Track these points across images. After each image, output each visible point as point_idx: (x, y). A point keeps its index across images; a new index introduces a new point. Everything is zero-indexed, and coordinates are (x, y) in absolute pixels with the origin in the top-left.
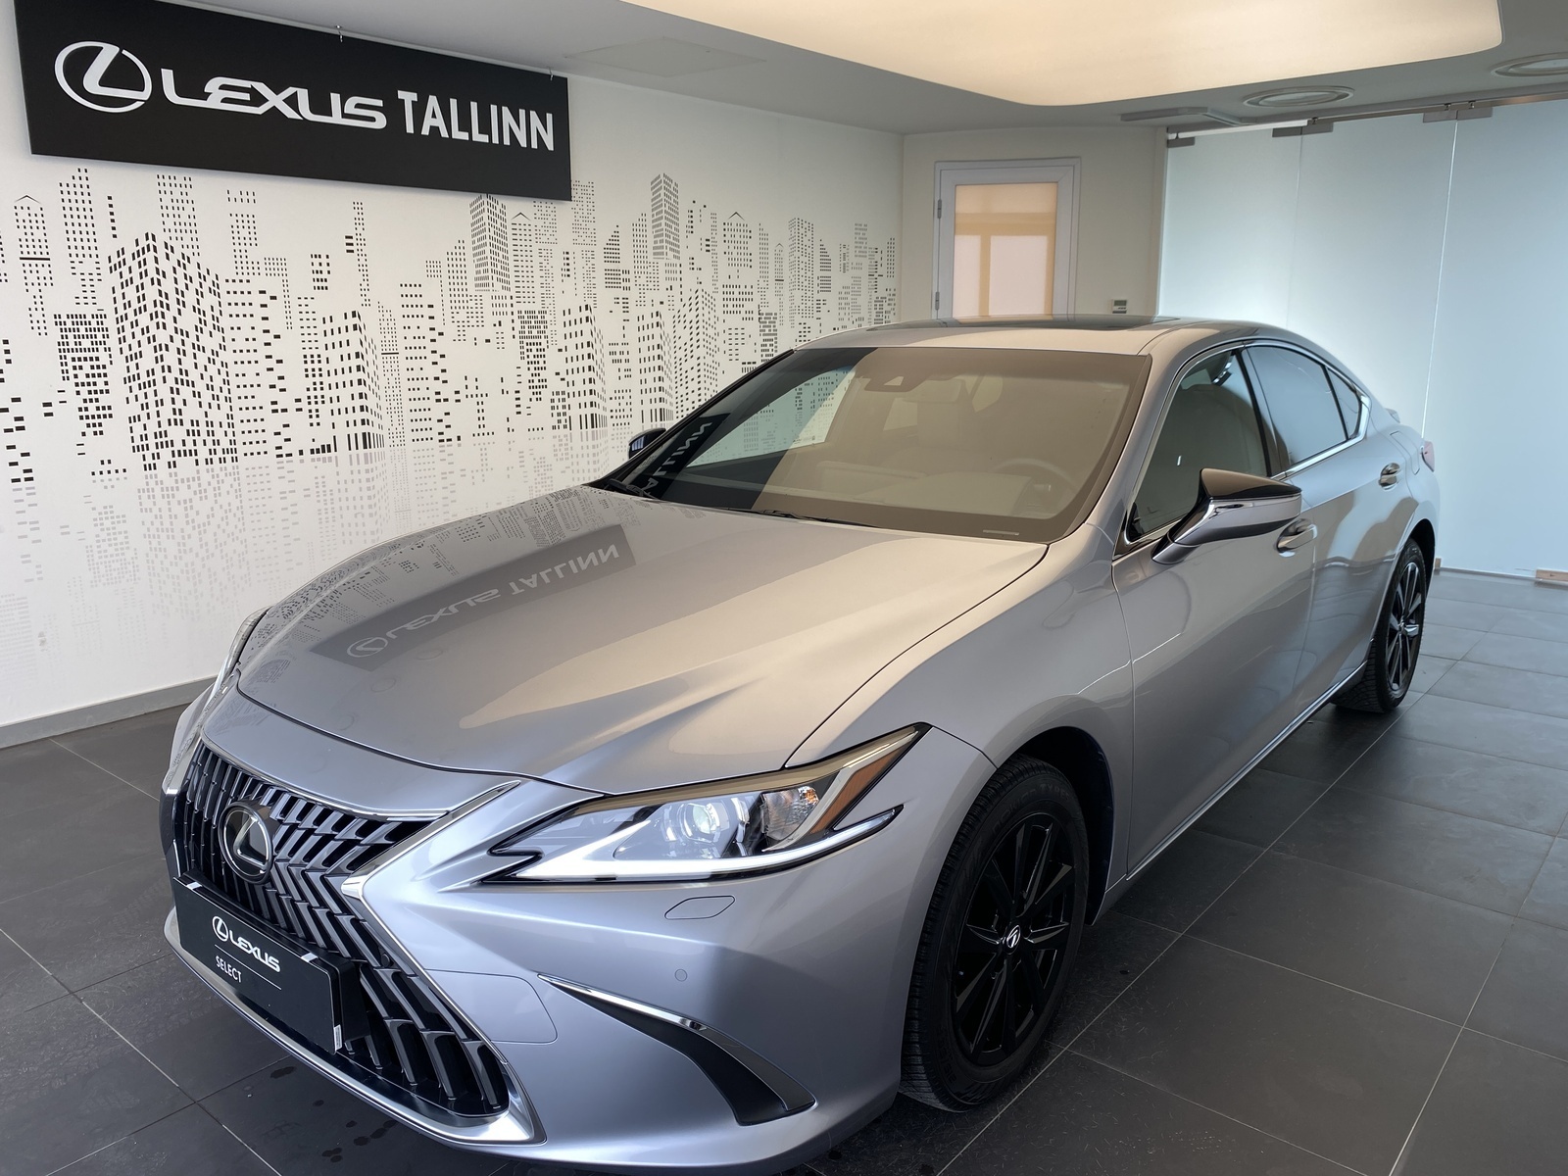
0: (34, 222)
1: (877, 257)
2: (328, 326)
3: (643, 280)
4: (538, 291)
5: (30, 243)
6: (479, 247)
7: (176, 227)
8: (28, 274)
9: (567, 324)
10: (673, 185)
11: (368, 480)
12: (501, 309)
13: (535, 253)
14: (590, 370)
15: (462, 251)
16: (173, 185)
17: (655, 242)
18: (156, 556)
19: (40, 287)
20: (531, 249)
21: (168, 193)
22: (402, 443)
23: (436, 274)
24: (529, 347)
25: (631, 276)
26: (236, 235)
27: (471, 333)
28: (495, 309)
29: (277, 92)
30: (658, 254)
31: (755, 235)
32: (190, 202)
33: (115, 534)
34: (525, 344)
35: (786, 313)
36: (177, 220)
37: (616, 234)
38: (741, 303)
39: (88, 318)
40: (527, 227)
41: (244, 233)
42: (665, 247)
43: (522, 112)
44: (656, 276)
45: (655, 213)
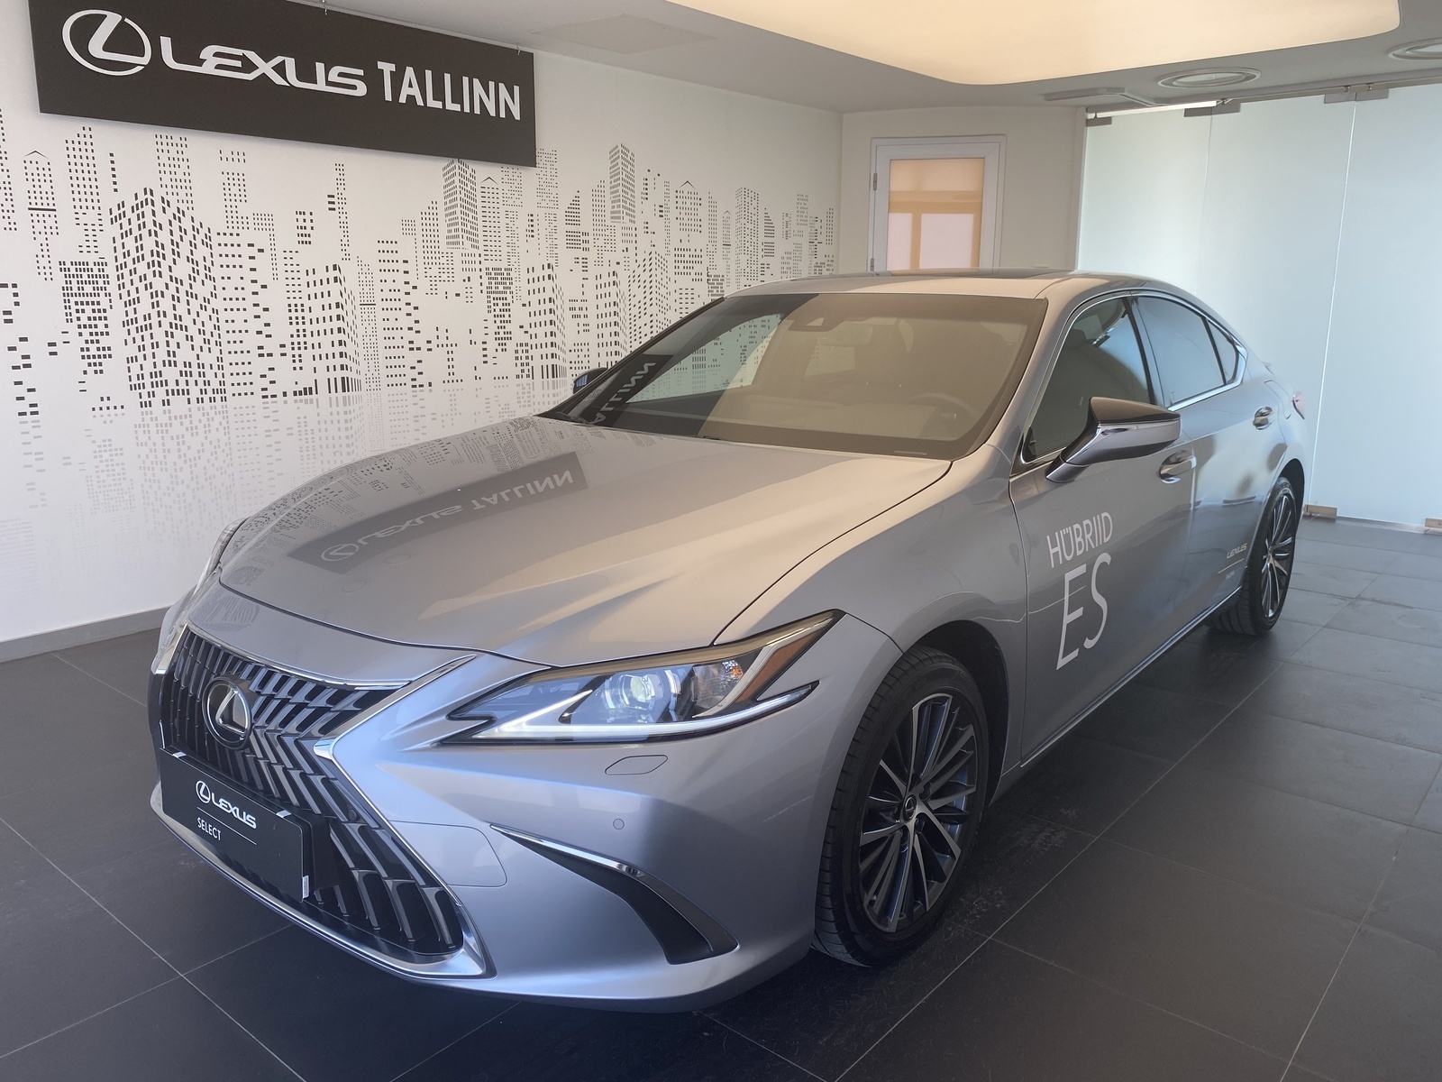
0: (41, 175)
1: (817, 225)
2: (311, 278)
3: (601, 242)
4: (505, 249)
5: (38, 195)
6: (450, 208)
7: (172, 183)
8: (35, 223)
9: (531, 281)
10: (630, 155)
11: (346, 421)
12: (470, 266)
13: (502, 215)
14: (551, 324)
15: (435, 211)
16: (170, 144)
17: (613, 207)
18: (151, 487)
19: (46, 236)
20: (498, 210)
21: (165, 151)
22: (378, 387)
23: (411, 232)
24: (496, 302)
25: (590, 238)
26: (227, 192)
27: (442, 287)
28: (465, 266)
29: (266, 61)
30: (616, 218)
31: (705, 202)
32: (185, 160)
33: (112, 465)
34: (492, 299)
35: (732, 276)
36: (173, 176)
37: (577, 199)
38: (691, 265)
39: (90, 266)
40: (495, 191)
41: (235, 190)
42: (621, 212)
43: (492, 84)
44: (613, 238)
45: (613, 180)
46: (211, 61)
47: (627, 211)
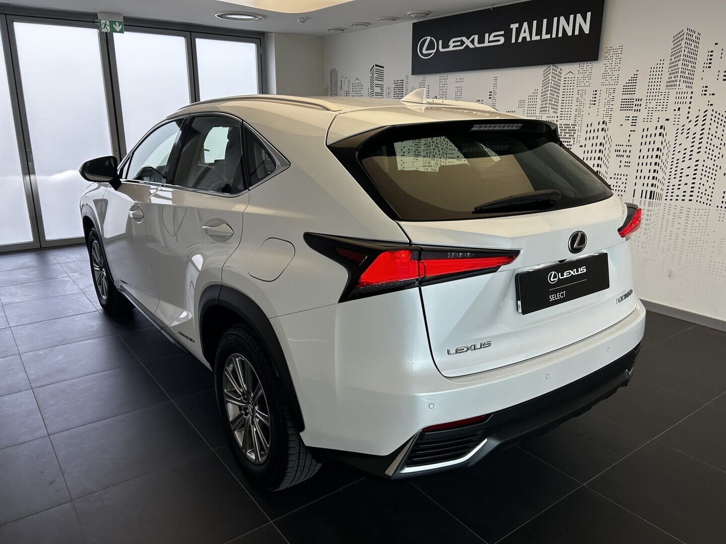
3: (653, 104)
4: (574, 113)
6: (544, 92)
10: (696, 35)
13: (575, 93)
14: (599, 159)
15: (536, 94)
16: (443, 79)
17: (671, 78)
20: (573, 90)
23: (522, 106)
25: (642, 102)
30: (671, 85)
32: (446, 84)
36: (443, 91)
37: (636, 76)
41: (458, 94)
42: (678, 81)
43: (572, 17)
44: (666, 101)
45: (673, 57)
46: (452, 46)
47: (685, 80)
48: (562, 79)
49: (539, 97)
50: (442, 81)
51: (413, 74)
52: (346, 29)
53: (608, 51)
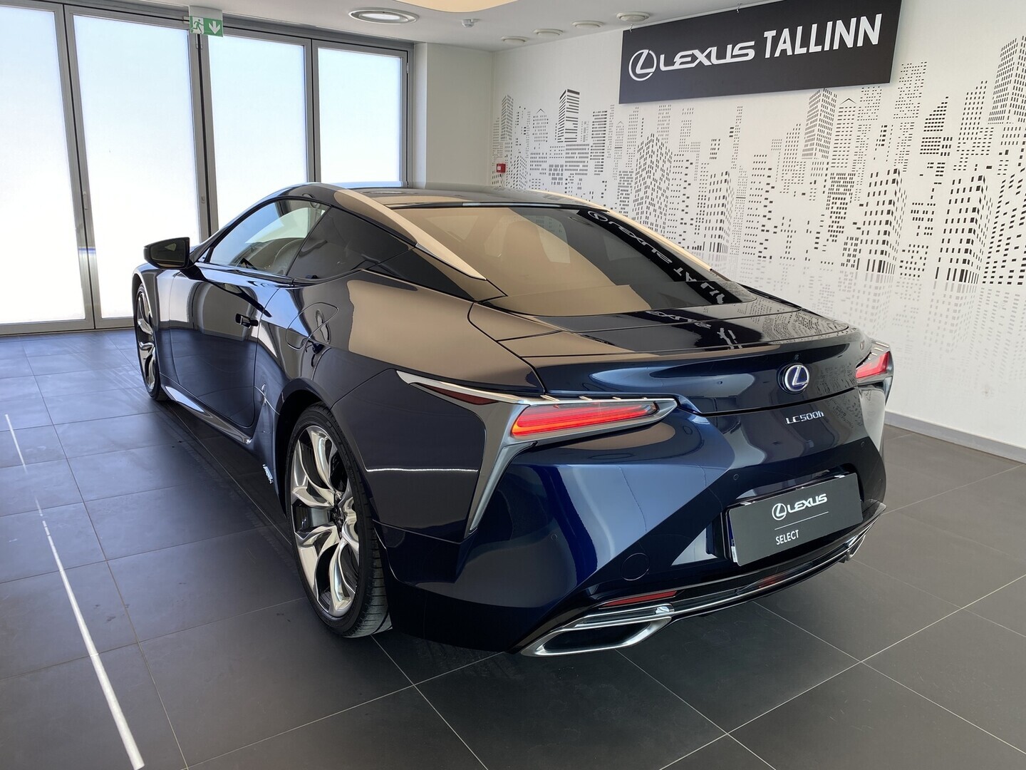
2: (713, 180)
3: (969, 144)
4: (852, 158)
5: (618, 141)
6: (810, 128)
7: (661, 130)
8: (615, 154)
9: (873, 184)
12: (819, 172)
14: (887, 223)
15: (798, 131)
16: (664, 110)
19: (618, 160)
20: (852, 125)
23: (777, 148)
24: (835, 201)
25: (953, 142)
26: (682, 132)
27: (792, 188)
28: (813, 172)
30: (996, 118)
32: (668, 117)
34: (832, 198)
36: (663, 126)
37: (944, 105)
39: (628, 173)
41: (685, 130)
42: (1007, 111)
43: (854, 21)
44: (987, 141)
45: (1000, 78)
46: (679, 62)
47: (1017, 110)
48: (837, 109)
49: (802, 135)
50: (662, 112)
51: (621, 101)
52: (528, 39)
53: (906, 69)
